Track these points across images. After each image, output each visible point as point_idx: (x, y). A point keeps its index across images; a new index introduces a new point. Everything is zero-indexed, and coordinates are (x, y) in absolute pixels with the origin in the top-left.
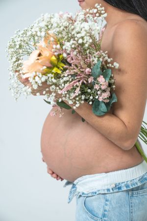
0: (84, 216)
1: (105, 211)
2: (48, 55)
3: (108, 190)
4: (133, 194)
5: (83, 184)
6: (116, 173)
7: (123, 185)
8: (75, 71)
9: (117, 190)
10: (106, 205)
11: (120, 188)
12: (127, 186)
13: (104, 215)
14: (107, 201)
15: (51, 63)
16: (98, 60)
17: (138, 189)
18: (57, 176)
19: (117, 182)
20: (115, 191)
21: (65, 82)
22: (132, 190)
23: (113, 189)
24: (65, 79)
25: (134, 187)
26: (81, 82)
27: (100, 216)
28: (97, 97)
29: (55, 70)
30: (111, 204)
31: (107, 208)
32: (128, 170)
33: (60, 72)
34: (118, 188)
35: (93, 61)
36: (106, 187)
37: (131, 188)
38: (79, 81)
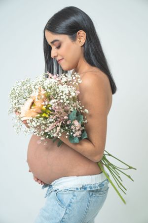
0: (55, 203)
1: (71, 202)
2: (40, 106)
3: (77, 189)
4: (93, 194)
5: (59, 184)
6: (84, 177)
7: (88, 186)
8: (57, 115)
9: (83, 190)
10: (73, 199)
11: (85, 189)
12: (91, 188)
13: (69, 206)
14: (74, 196)
15: (42, 110)
16: (74, 109)
17: (97, 191)
18: (42, 182)
19: (84, 184)
20: (82, 190)
21: (50, 123)
22: (93, 191)
23: (80, 188)
24: (50, 120)
25: (95, 189)
26: (61, 123)
27: (67, 205)
28: (71, 134)
29: (44, 115)
30: (76, 198)
31: (73, 201)
32: (93, 176)
33: (47, 116)
34: (84, 188)
35: (70, 109)
36: (76, 187)
37: (93, 189)
38: (60, 122)
